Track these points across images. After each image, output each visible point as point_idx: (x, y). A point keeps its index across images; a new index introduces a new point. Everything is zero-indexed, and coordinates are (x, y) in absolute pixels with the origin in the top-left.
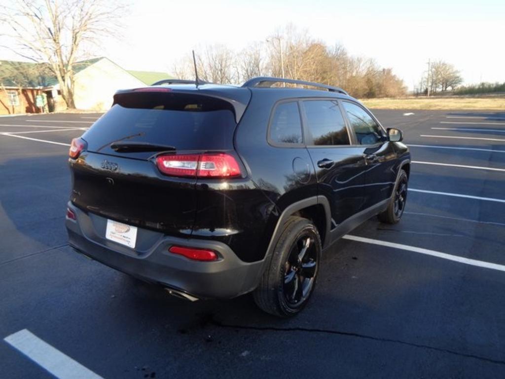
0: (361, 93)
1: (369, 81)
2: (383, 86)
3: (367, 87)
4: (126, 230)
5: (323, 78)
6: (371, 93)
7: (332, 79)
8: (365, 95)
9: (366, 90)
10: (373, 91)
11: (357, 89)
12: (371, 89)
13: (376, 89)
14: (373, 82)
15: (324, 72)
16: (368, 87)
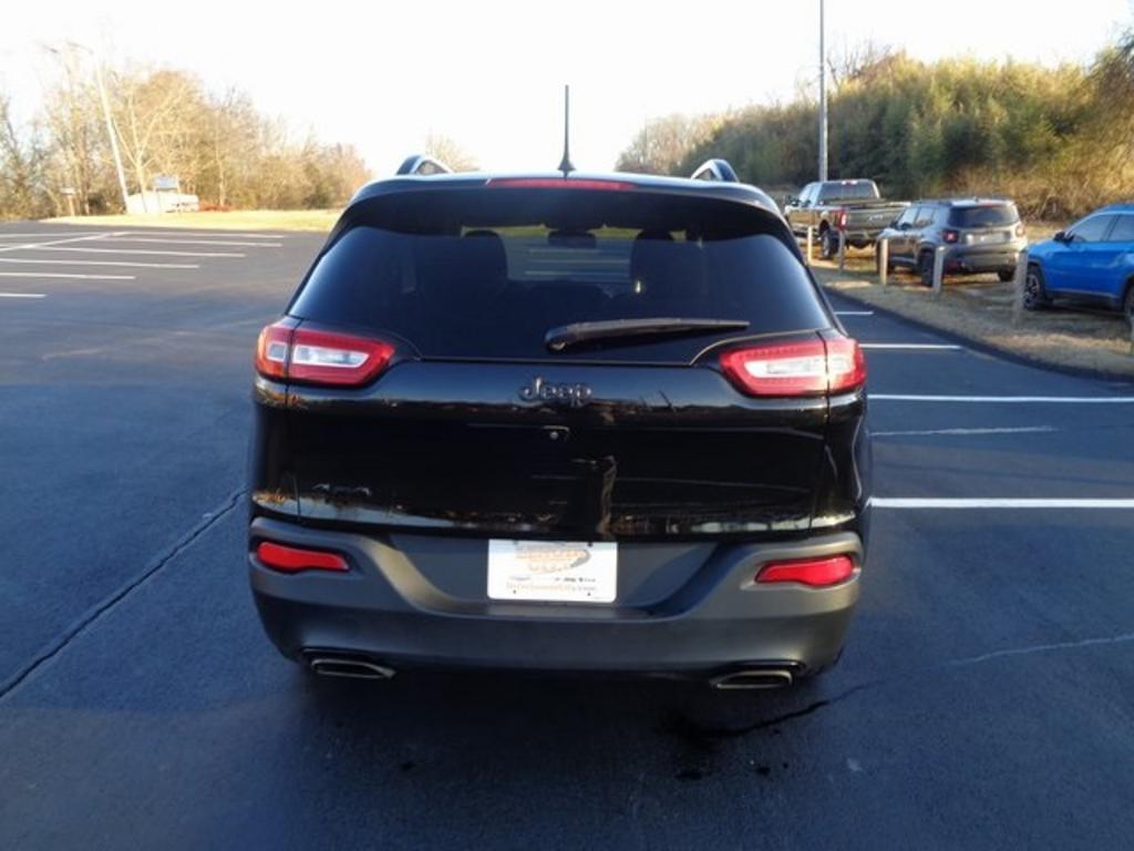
0: (297, 196)
1: (310, 170)
2: (343, 180)
3: (309, 184)
4: (574, 559)
5: (203, 158)
6: (319, 197)
7: (227, 159)
8: (307, 199)
9: (310, 189)
10: (324, 191)
11: (287, 187)
12: (318, 188)
13: (328, 188)
14: (322, 172)
15: (203, 143)
16: (314, 182)
